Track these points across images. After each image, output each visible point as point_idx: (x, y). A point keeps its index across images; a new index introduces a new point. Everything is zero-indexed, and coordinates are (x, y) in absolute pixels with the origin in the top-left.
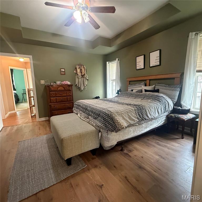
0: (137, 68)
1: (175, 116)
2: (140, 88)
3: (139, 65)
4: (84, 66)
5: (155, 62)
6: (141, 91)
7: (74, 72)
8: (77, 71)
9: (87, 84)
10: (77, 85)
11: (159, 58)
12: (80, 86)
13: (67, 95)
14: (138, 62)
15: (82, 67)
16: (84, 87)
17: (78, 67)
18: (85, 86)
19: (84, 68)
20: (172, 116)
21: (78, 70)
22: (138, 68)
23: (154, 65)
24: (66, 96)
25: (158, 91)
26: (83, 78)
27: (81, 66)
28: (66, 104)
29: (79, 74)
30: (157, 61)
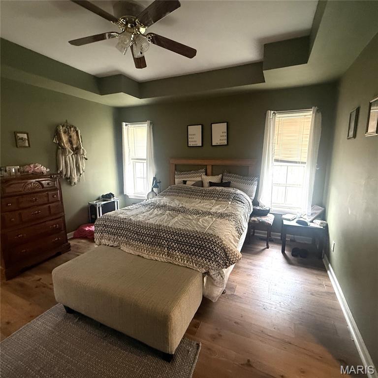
0: (189, 143)
1: (259, 221)
2: (199, 179)
3: (192, 140)
4: (78, 129)
5: (220, 140)
6: (201, 184)
7: (54, 141)
8: (60, 139)
9: (84, 168)
10: (64, 173)
11: (226, 134)
12: (71, 175)
13: (48, 200)
14: (192, 135)
15: (72, 129)
16: (79, 174)
17: (62, 129)
18: (81, 173)
19: (77, 132)
20: (254, 221)
21: (65, 138)
22: (191, 144)
23: (219, 144)
24: (46, 204)
25: (228, 185)
26: (76, 155)
27: (70, 128)
28: (47, 223)
29: (67, 146)
30: (222, 138)
